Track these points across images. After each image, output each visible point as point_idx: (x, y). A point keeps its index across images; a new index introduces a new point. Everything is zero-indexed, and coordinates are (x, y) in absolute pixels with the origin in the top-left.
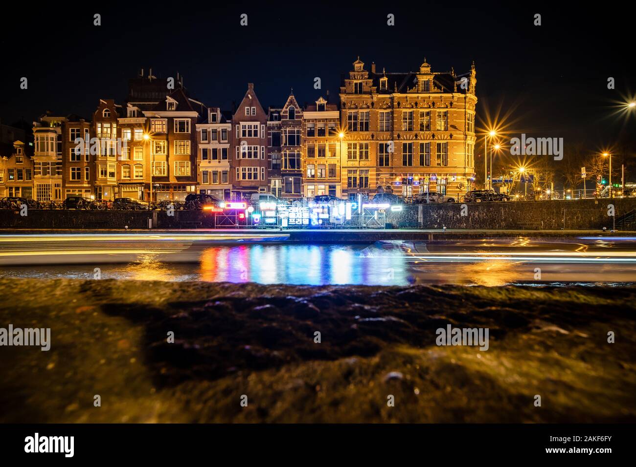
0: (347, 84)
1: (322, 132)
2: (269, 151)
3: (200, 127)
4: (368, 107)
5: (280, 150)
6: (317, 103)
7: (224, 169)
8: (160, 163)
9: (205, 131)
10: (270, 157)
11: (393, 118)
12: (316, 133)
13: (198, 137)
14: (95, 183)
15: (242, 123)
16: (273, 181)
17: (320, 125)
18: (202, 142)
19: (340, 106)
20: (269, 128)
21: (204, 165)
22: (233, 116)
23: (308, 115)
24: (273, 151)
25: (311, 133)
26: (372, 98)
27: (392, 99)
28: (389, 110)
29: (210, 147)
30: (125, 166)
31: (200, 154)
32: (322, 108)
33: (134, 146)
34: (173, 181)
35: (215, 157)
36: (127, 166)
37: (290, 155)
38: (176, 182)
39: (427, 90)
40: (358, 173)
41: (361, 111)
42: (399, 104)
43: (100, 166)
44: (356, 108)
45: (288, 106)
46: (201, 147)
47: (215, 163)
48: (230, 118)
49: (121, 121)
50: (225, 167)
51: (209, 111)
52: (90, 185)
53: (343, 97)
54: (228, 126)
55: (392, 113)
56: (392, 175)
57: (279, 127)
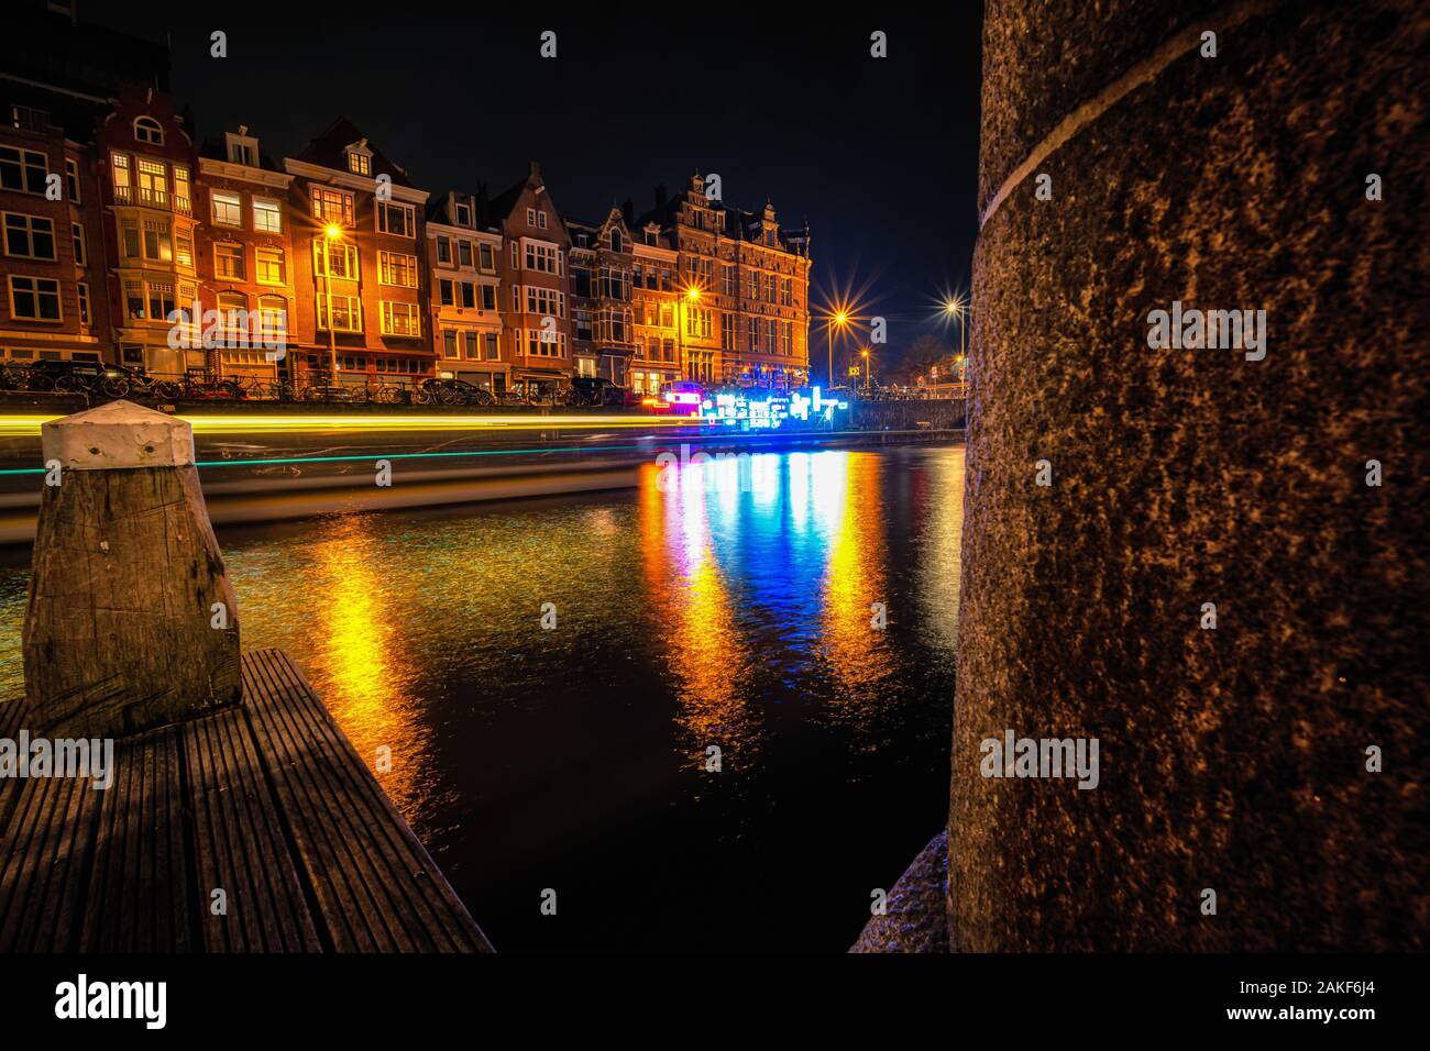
0: (685, 209)
1: (652, 283)
2: (573, 303)
3: (434, 230)
4: (710, 254)
5: (593, 305)
6: (646, 230)
7: (491, 330)
8: (343, 300)
9: (444, 242)
10: (574, 315)
11: (738, 277)
12: (645, 282)
13: (430, 251)
14: (120, 334)
15: (526, 241)
16: (581, 362)
17: (650, 270)
18: (440, 264)
19: (674, 243)
20: (572, 260)
21: (448, 316)
22: (504, 221)
23: (639, 250)
24: (580, 304)
25: (638, 282)
26: (716, 240)
27: (737, 247)
28: (732, 264)
29: (457, 278)
30: (228, 294)
31: (436, 291)
32: (651, 242)
33: (257, 244)
34: (373, 345)
35: (469, 303)
36: (233, 295)
37: (615, 317)
38: (384, 349)
39: (770, 245)
40: (700, 356)
41: (702, 258)
42: (744, 257)
43: (147, 285)
44: (697, 251)
45: (611, 225)
46: (438, 274)
47: (470, 315)
48: (498, 225)
49: (209, 166)
50: (495, 326)
51: (452, 199)
52: (96, 340)
53: (682, 230)
54: (493, 239)
55: (737, 269)
56: (738, 362)
57: (591, 262)
